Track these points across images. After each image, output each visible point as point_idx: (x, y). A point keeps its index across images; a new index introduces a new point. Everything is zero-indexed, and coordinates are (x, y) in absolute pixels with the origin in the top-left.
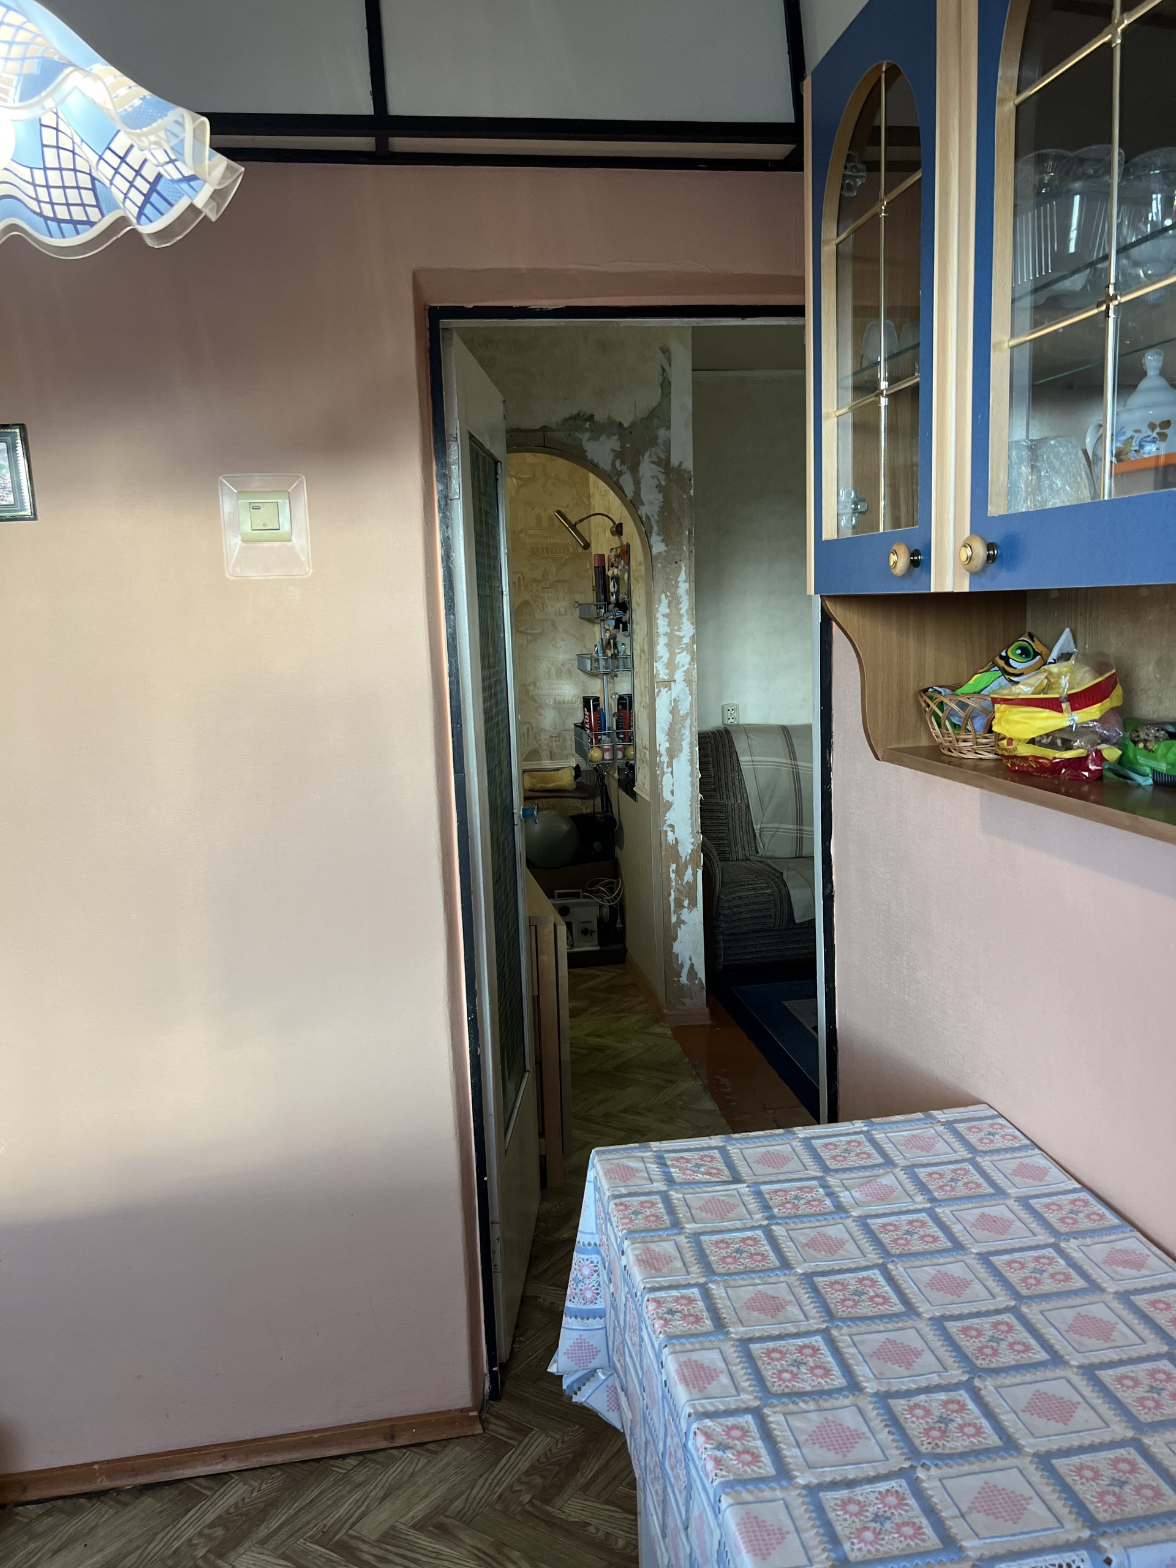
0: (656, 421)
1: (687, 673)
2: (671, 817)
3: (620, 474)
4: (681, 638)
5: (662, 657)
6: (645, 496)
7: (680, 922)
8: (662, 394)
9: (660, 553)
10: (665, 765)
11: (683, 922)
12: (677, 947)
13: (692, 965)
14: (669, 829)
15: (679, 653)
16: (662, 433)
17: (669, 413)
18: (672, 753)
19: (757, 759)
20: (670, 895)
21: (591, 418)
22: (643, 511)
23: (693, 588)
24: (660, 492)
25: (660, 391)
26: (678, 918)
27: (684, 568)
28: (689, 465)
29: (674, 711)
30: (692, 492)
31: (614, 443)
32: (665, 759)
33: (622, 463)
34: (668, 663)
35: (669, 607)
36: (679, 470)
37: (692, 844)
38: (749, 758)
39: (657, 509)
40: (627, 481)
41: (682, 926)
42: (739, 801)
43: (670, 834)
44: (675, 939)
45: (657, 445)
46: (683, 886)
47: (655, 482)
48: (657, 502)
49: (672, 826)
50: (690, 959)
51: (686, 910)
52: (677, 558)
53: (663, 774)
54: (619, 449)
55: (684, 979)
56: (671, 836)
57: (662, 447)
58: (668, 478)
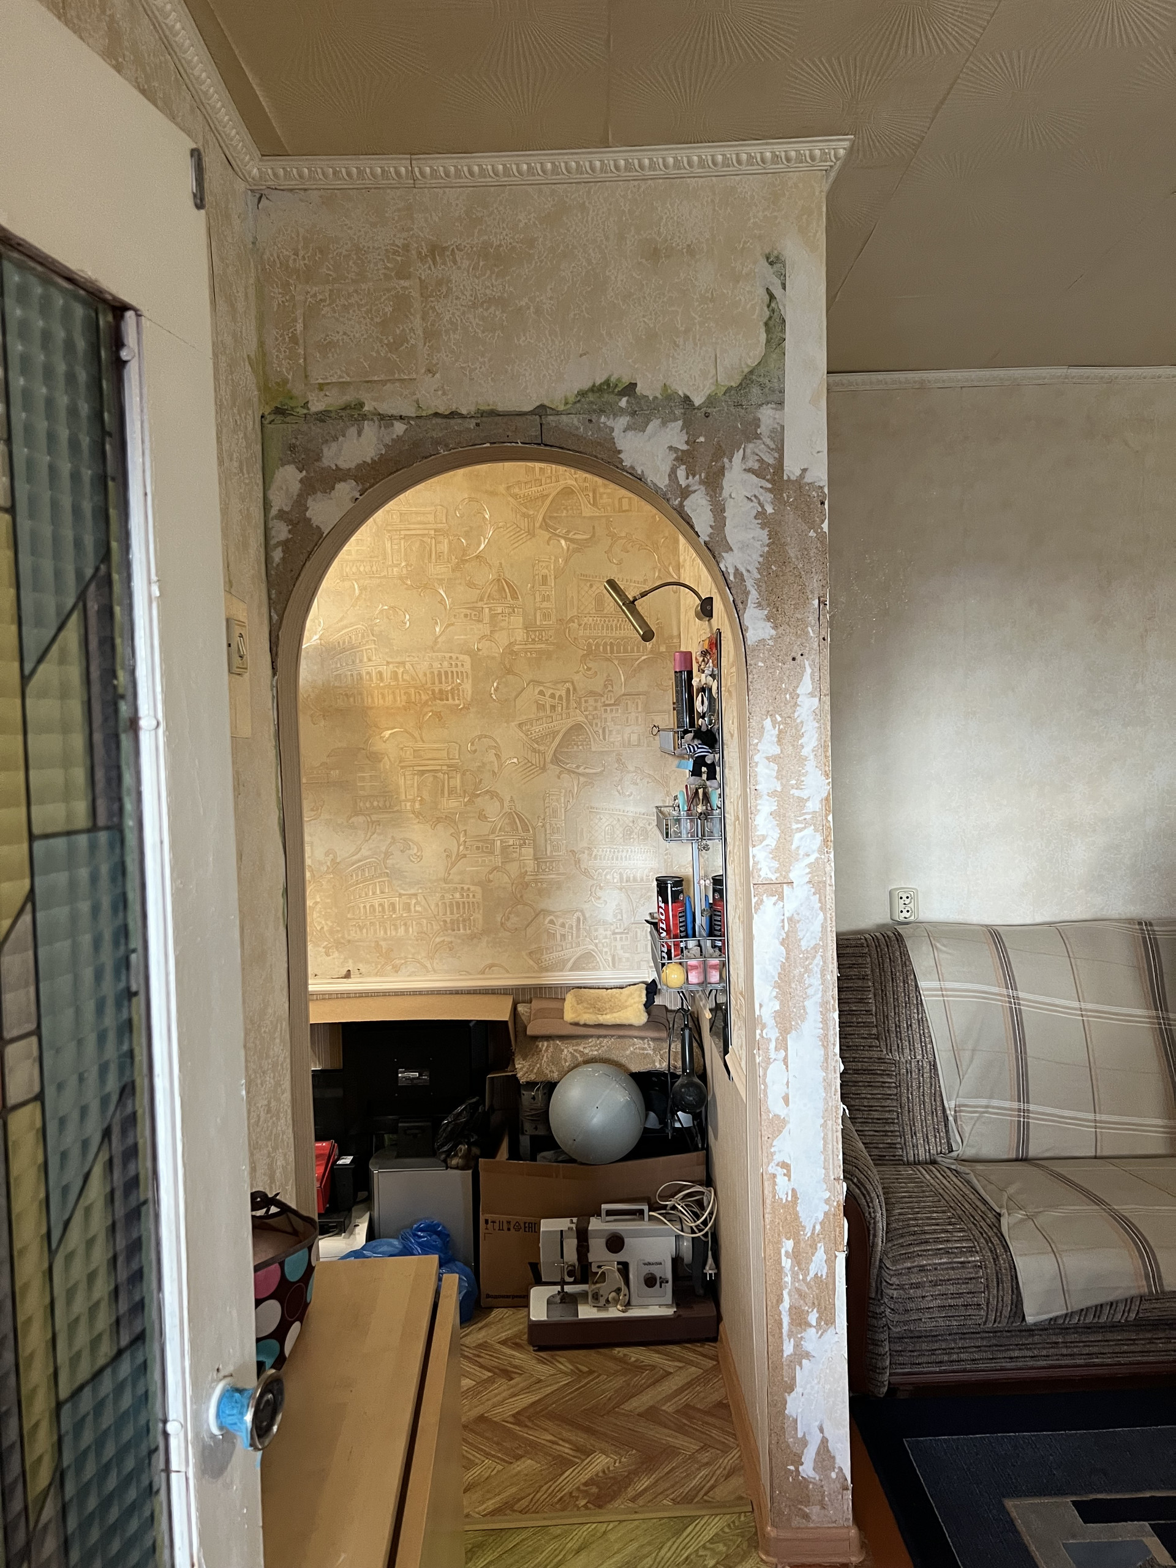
0: (755, 390)
1: (814, 867)
2: (784, 1147)
3: (685, 493)
4: (802, 802)
5: (764, 837)
6: (733, 534)
7: (801, 1355)
8: (768, 341)
9: (762, 641)
10: (772, 1045)
11: (807, 1355)
12: (794, 1405)
13: (824, 1441)
14: (780, 1171)
15: (800, 830)
16: (767, 415)
17: (781, 379)
18: (786, 1022)
19: (948, 985)
20: (780, 1300)
21: (630, 389)
22: (729, 562)
23: (827, 707)
24: (763, 526)
25: (763, 337)
26: (797, 1346)
27: (809, 670)
28: (819, 474)
29: (788, 941)
30: (825, 526)
31: (674, 436)
32: (771, 1033)
33: (691, 472)
34: (777, 848)
35: (779, 741)
36: (799, 484)
37: (827, 1201)
38: (935, 984)
39: (756, 558)
40: (699, 507)
41: (804, 1361)
42: (919, 1057)
43: (781, 1180)
44: (791, 1388)
45: (758, 437)
46: (808, 1284)
47: (753, 508)
48: (758, 544)
49: (785, 1165)
50: (821, 1430)
51: (813, 1330)
52: (796, 651)
53: (768, 1061)
54: (685, 447)
55: (807, 1469)
56: (783, 1188)
57: (768, 441)
58: (778, 500)
